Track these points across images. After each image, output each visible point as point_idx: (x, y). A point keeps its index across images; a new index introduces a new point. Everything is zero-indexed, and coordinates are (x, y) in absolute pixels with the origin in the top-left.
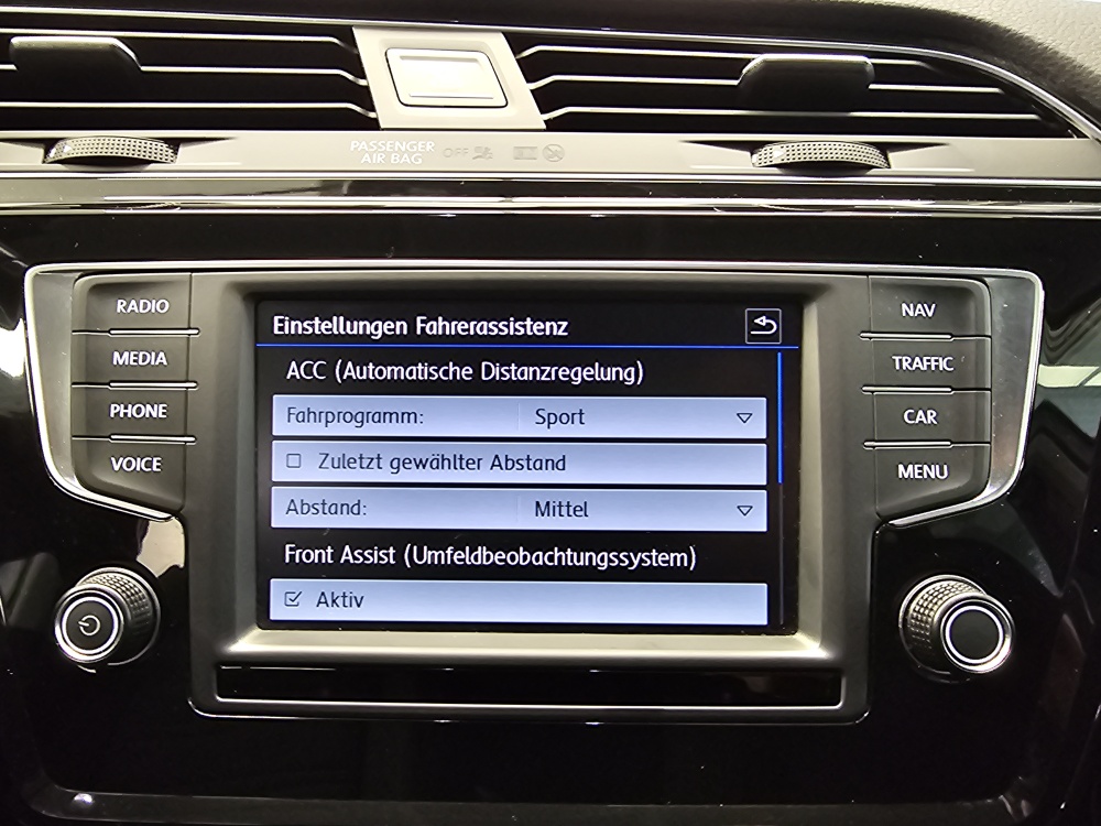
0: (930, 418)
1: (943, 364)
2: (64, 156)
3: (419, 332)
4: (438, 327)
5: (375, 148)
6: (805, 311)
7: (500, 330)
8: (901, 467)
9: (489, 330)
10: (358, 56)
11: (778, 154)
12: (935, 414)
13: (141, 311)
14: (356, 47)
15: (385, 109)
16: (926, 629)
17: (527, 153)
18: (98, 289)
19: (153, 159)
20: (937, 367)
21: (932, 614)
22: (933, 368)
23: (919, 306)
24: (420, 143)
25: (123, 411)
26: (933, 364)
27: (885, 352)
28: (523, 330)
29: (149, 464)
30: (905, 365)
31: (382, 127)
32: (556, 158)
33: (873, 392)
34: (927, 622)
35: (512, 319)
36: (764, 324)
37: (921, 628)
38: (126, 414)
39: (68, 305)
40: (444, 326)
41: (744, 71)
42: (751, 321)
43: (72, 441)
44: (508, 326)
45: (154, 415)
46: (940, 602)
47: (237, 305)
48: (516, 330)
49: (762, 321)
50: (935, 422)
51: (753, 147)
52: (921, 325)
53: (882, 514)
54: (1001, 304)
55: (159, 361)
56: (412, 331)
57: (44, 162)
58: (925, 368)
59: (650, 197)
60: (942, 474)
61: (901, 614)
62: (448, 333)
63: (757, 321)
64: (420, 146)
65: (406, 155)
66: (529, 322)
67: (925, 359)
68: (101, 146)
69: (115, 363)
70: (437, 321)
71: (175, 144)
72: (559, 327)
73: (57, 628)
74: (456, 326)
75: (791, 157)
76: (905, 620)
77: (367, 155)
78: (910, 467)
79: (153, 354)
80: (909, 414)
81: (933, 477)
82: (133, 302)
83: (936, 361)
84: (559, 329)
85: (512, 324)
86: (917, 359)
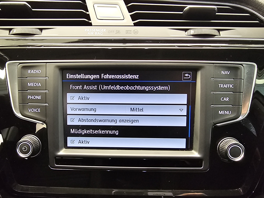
0: (227, 99)
1: (231, 86)
2: (14, 33)
3: (102, 78)
4: (107, 76)
5: (91, 31)
6: (198, 73)
7: (122, 77)
8: (219, 111)
9: (119, 77)
10: (87, 6)
11: (192, 32)
12: (228, 98)
13: (34, 73)
14: (86, 3)
15: (93, 20)
16: (224, 151)
17: (129, 32)
18: (24, 67)
19: (36, 34)
20: (230, 87)
21: (225, 147)
22: (229, 87)
23: (226, 71)
24: (102, 29)
25: (31, 97)
26: (229, 86)
27: (217, 83)
28: (127, 77)
29: (37, 110)
30: (222, 86)
31: (93, 25)
32: (136, 33)
33: (213, 93)
34: (224, 149)
35: (125, 74)
36: (187, 76)
37: (223, 150)
38: (31, 98)
39: (16, 71)
40: (108, 76)
41: (184, 10)
42: (184, 75)
43: (19, 105)
44: (124, 76)
45: (38, 98)
46: (228, 144)
47: (58, 71)
48: (126, 77)
49: (187, 75)
50: (228, 100)
51: (186, 30)
52: (226, 77)
53: (214, 123)
54: (246, 71)
55: (39, 85)
56: (100, 77)
57: (9, 34)
58: (227, 87)
59: (160, 43)
60: (229, 113)
61: (218, 146)
62: (109, 78)
63: (185, 75)
64: (102, 30)
65: (99, 33)
66: (129, 75)
67: (227, 85)
68: (23, 30)
69: (28, 86)
70: (107, 75)
71: (41, 30)
72: (137, 76)
73: (17, 149)
74: (111, 76)
75: (195, 33)
76: (219, 148)
77: (89, 33)
78: (222, 111)
79: (38, 83)
80: (222, 98)
81: (227, 114)
82: (32, 70)
83: (229, 85)
84: (136, 77)
85: (125, 76)
86: (225, 85)
